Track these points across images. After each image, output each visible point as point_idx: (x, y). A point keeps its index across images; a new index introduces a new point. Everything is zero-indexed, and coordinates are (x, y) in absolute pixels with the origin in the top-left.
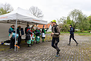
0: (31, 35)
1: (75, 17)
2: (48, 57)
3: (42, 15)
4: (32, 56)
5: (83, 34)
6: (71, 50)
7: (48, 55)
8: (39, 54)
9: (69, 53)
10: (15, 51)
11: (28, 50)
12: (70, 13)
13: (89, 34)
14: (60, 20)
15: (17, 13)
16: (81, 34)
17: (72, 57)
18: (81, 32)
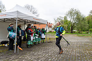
0: (31, 36)
1: (73, 17)
2: (54, 58)
3: (37, 14)
4: (35, 57)
5: (82, 35)
6: (75, 51)
7: (53, 57)
8: (43, 55)
9: (75, 54)
10: (15, 52)
11: (29, 51)
12: (68, 12)
13: (88, 35)
14: (57, 20)
15: (17, 11)
16: (80, 35)
17: (79, 58)
18: (79, 33)
